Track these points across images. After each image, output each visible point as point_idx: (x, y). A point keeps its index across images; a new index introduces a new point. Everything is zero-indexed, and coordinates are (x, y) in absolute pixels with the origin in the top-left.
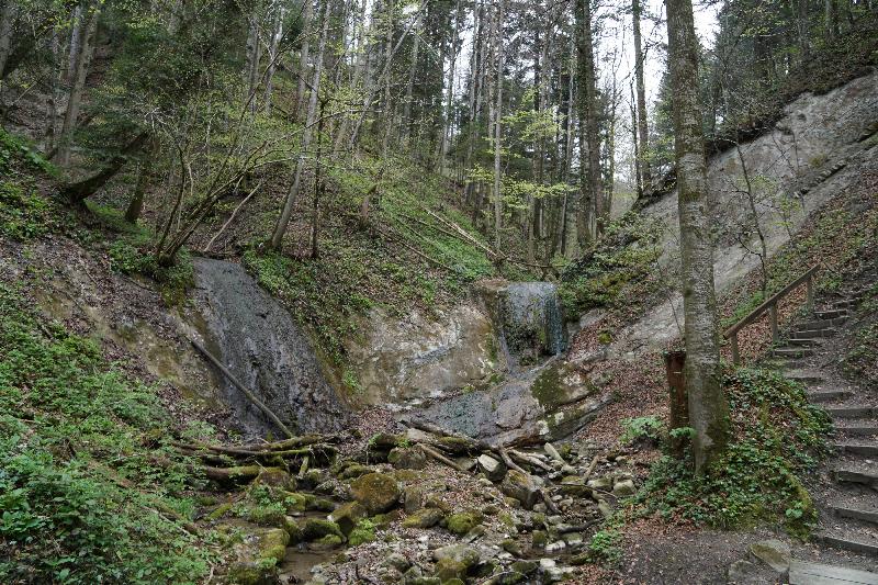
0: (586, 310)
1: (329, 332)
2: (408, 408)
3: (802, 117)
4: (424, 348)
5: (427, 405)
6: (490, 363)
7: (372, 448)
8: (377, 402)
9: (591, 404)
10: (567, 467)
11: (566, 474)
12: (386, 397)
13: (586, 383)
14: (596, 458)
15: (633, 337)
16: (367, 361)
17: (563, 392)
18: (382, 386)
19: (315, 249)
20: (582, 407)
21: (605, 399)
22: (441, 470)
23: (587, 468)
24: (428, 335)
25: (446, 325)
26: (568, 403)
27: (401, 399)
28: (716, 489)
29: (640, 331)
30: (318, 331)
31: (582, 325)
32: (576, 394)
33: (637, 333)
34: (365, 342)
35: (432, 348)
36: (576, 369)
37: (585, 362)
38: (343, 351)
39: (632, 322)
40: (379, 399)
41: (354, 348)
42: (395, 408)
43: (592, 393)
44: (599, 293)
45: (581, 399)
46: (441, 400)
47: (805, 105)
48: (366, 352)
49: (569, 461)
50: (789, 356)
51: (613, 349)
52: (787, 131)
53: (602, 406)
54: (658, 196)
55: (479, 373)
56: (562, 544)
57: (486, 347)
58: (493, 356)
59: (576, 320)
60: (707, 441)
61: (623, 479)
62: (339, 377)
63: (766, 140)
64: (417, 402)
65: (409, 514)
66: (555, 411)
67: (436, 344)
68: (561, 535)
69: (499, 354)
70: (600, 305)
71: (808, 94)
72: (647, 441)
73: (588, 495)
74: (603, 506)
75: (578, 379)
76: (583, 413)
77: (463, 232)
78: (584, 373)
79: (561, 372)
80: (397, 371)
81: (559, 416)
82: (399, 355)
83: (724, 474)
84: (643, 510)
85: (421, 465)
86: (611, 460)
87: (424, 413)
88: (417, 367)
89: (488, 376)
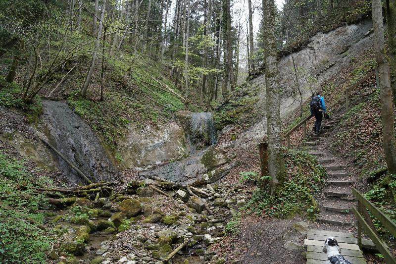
0: (226, 125)
2: (145, 169)
3: (318, 42)
4: (153, 142)
5: (154, 168)
6: (183, 149)
7: (129, 188)
8: (131, 167)
9: (227, 166)
10: (217, 194)
11: (216, 197)
12: (136, 165)
13: (225, 157)
14: (229, 190)
15: (246, 137)
16: (127, 149)
17: (215, 161)
18: (134, 159)
19: (102, 97)
20: (223, 168)
21: (233, 164)
22: (161, 197)
23: (225, 194)
24: (155, 136)
25: (163, 132)
26: (217, 166)
27: (142, 165)
28: (280, 202)
30: (103, 134)
31: (224, 132)
32: (220, 162)
33: (248, 135)
34: (126, 139)
35: (156, 142)
36: (221, 151)
37: (225, 148)
38: (115, 144)
39: (245, 131)
40: (132, 165)
41: (120, 142)
42: (140, 169)
43: (228, 162)
44: (231, 118)
45: (223, 165)
47: (319, 37)
48: (126, 144)
49: (217, 191)
50: (311, 145)
51: (237, 142)
52: (312, 48)
53: (232, 168)
54: (257, 75)
55: (178, 153)
56: (214, 228)
57: (181, 142)
58: (184, 146)
59: (221, 130)
60: (276, 182)
61: (240, 199)
62: (114, 156)
63: (303, 52)
64: (149, 166)
65: (146, 217)
66: (211, 170)
67: (158, 141)
68: (214, 224)
69: (187, 145)
70: (231, 123)
71: (320, 33)
72: (251, 182)
73: (225, 206)
74: (232, 211)
75: (221, 156)
76: (224, 171)
77: (171, 90)
78: (224, 153)
79: (214, 152)
80: (140, 153)
81: (213, 172)
82: (141, 145)
83: (283, 195)
84: (249, 212)
85: (151, 195)
86: (236, 191)
88: (149, 151)
89: (182, 154)
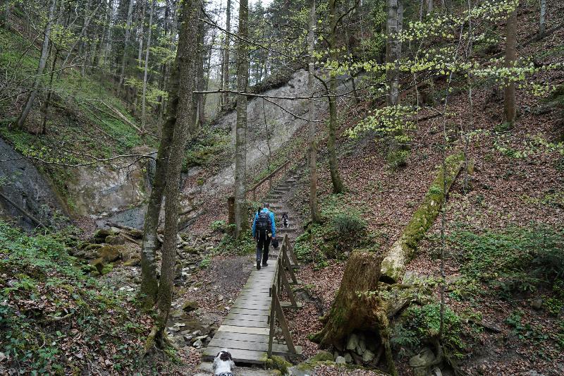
0: (192, 167)
1: (57, 177)
2: (101, 217)
4: (108, 185)
5: (110, 215)
6: (142, 194)
7: (97, 236)
8: (85, 214)
9: (193, 214)
10: (185, 243)
11: (185, 245)
12: (89, 212)
14: (197, 239)
15: (214, 183)
16: (78, 193)
17: (180, 208)
18: (87, 206)
19: (44, 129)
20: (189, 216)
21: (200, 212)
22: (133, 245)
23: (194, 243)
24: (109, 178)
25: (118, 173)
26: (182, 214)
27: (97, 212)
28: (242, 244)
29: (218, 179)
31: (189, 175)
32: (186, 210)
33: (216, 180)
34: (76, 182)
35: (112, 186)
36: (186, 197)
37: (191, 194)
38: (66, 188)
39: (214, 175)
40: (86, 213)
41: (71, 186)
42: (94, 217)
43: (194, 209)
44: (198, 159)
45: (189, 212)
46: (118, 213)
47: (301, 74)
48: (78, 188)
49: (185, 240)
51: (205, 187)
52: (293, 87)
53: (198, 216)
55: (137, 199)
56: (188, 269)
57: (140, 185)
58: (143, 190)
59: (186, 172)
60: (240, 229)
62: (65, 201)
64: (105, 214)
65: (125, 261)
67: (114, 183)
68: (187, 265)
69: (146, 189)
70: (199, 165)
71: (302, 70)
72: (220, 230)
73: (195, 252)
74: (201, 256)
75: (187, 202)
76: (189, 219)
77: (122, 116)
78: (190, 200)
80: (94, 198)
82: (94, 189)
84: (218, 252)
85: (123, 243)
86: (204, 239)
87: (110, 220)
88: (104, 196)
89: (142, 199)
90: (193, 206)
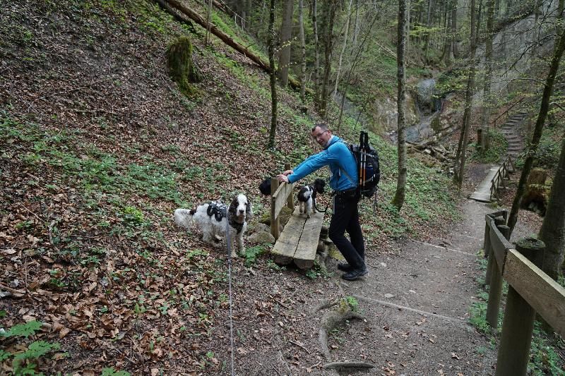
2: (391, 133)
9: (450, 130)
10: (447, 152)
13: (449, 123)
21: (455, 128)
31: (447, 99)
32: (445, 127)
34: (377, 112)
36: (444, 118)
42: (388, 134)
43: (451, 126)
45: (447, 128)
48: (377, 116)
57: (412, 110)
58: (415, 113)
59: (444, 97)
66: (439, 133)
70: (454, 92)
75: (446, 121)
76: (448, 133)
78: (448, 119)
79: (440, 118)
80: (387, 122)
81: (440, 134)
82: (386, 116)
89: (415, 120)
90: (450, 124)
